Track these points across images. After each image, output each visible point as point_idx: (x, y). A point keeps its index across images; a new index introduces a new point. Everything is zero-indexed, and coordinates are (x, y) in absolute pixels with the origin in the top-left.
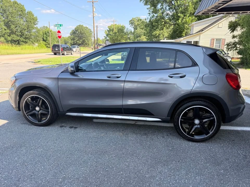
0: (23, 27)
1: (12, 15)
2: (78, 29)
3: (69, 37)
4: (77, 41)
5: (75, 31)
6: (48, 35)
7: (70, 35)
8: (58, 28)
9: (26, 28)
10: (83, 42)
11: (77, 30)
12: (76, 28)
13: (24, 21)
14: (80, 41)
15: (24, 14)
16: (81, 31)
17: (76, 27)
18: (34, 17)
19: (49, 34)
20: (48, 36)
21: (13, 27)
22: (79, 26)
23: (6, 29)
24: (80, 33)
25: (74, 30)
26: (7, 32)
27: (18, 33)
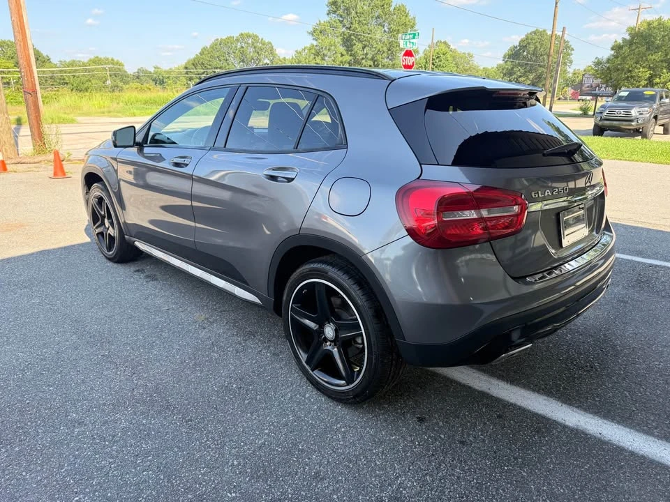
0: (379, 46)
1: (361, 19)
2: (529, 43)
3: (499, 67)
4: (520, 77)
5: (518, 48)
6: (436, 64)
7: (502, 62)
8: (408, 43)
9: (385, 49)
10: (536, 79)
11: (526, 46)
12: (522, 41)
13: (385, 31)
14: (528, 78)
15: (386, 14)
16: (536, 48)
17: (523, 37)
18: (410, 18)
19: (441, 61)
20: (436, 67)
21: (358, 47)
22: (535, 33)
23: (344, 53)
24: (533, 54)
25: (516, 47)
26: (344, 60)
27: (366, 61)
